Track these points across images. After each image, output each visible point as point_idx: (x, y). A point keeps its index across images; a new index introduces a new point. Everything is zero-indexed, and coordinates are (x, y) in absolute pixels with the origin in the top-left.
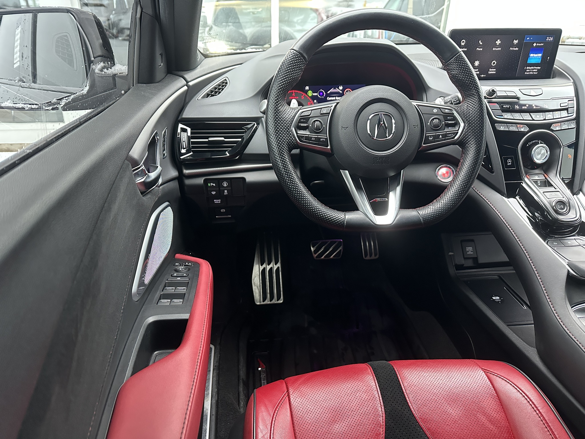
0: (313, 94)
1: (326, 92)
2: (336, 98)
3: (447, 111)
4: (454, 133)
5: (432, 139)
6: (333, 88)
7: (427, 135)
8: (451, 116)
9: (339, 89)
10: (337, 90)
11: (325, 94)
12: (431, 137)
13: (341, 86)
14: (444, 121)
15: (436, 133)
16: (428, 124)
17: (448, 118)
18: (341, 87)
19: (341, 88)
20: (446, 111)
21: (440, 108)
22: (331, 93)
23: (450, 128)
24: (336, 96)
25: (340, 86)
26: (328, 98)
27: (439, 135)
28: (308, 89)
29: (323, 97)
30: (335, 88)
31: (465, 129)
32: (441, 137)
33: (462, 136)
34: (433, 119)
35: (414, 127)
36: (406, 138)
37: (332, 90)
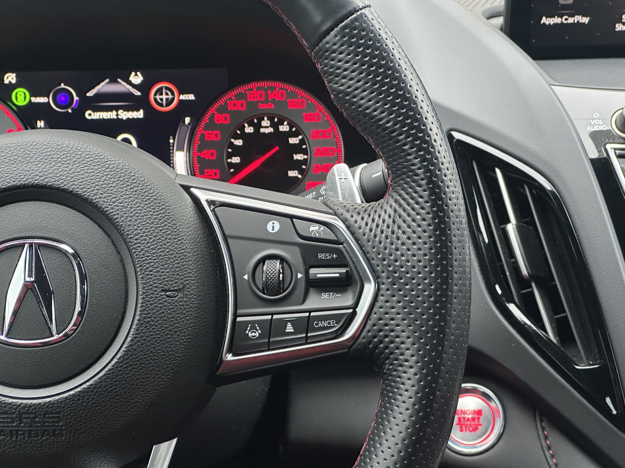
0: (34, 100)
1: (81, 93)
2: (117, 115)
3: (314, 228)
4: (337, 318)
5: (257, 335)
6: (107, 80)
7: (239, 319)
8: (331, 251)
9: (130, 83)
10: (122, 87)
11: (76, 98)
12: (253, 328)
13: (138, 73)
14: (301, 267)
15: (272, 314)
16: (246, 277)
17: (321, 256)
18: (136, 75)
19: (137, 78)
20: (312, 228)
21: (292, 217)
22: (101, 97)
23: (325, 296)
24: (117, 108)
25: (133, 73)
26: (90, 115)
27: (284, 322)
28: (14, 81)
29: (70, 111)
30: (113, 81)
31: (378, 305)
32: (290, 328)
33: (369, 331)
34: (263, 260)
35: (168, 296)
36: (129, 339)
37: (104, 87)
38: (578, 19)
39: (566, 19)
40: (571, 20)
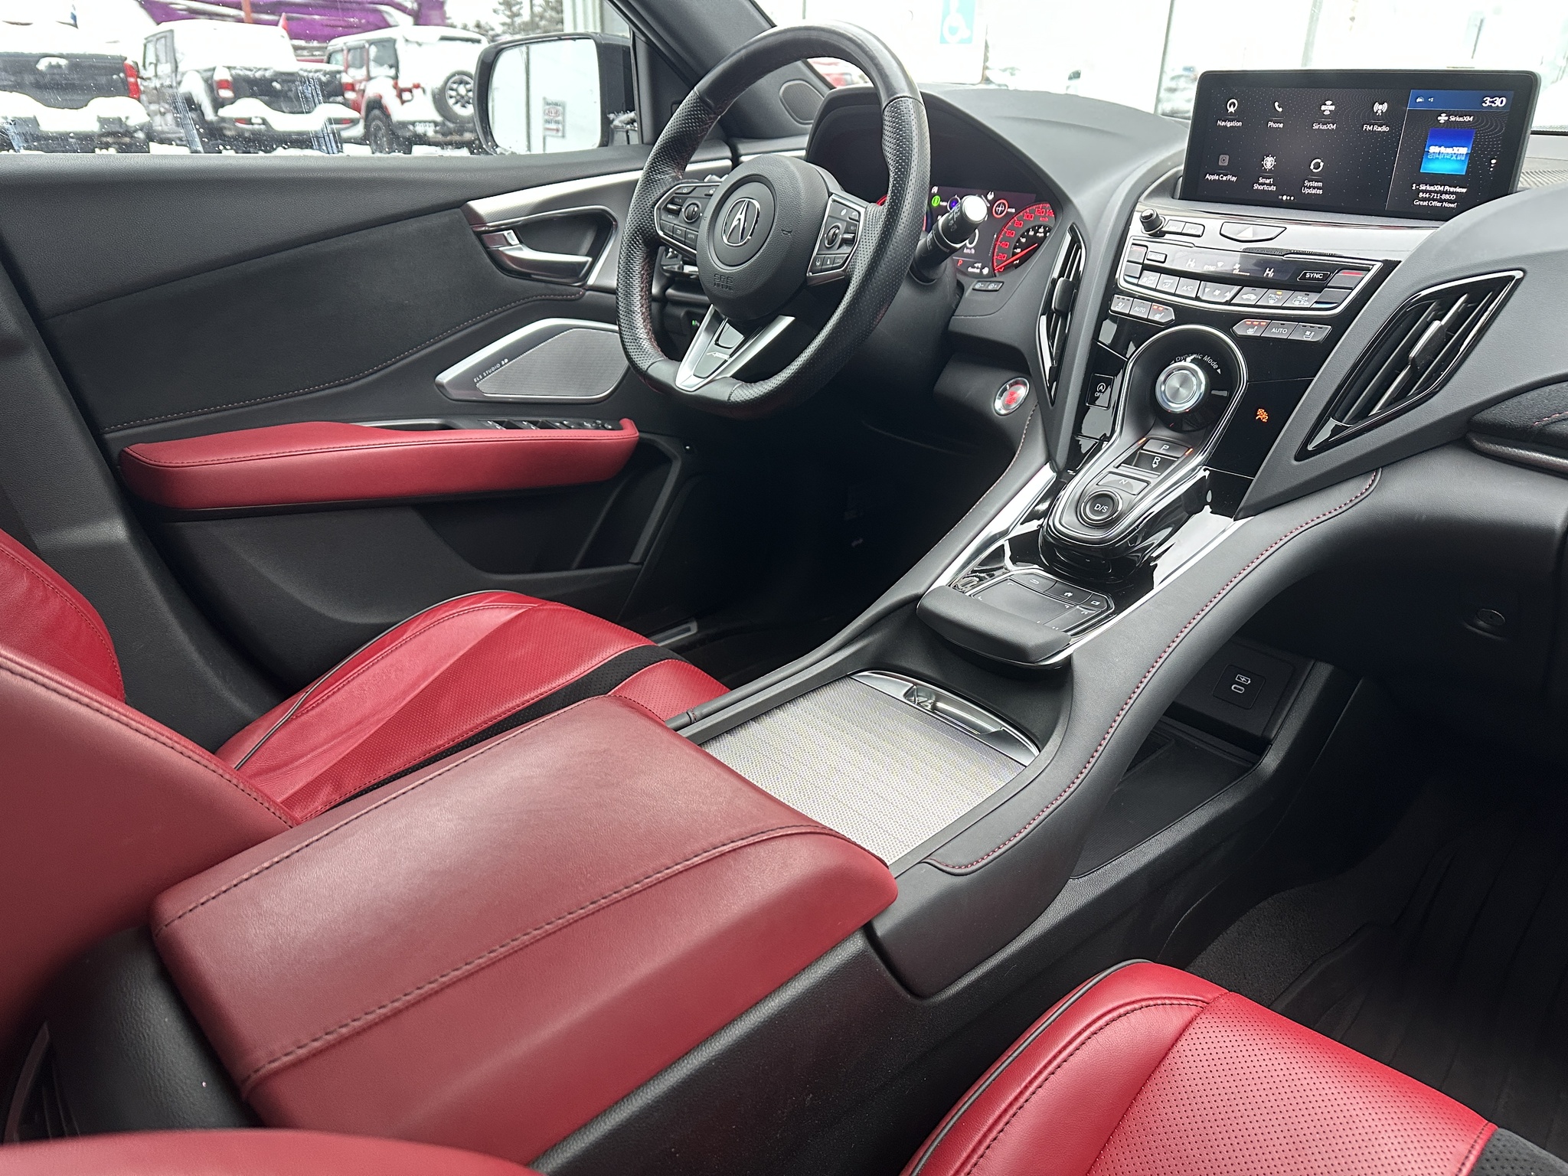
4: (843, 259)
5: (819, 264)
7: (816, 256)
8: (855, 226)
12: (819, 260)
14: (843, 232)
15: (826, 254)
16: (825, 235)
17: (852, 228)
20: (854, 214)
21: (851, 208)
23: (844, 247)
27: (828, 259)
32: (829, 262)
34: (832, 228)
35: (784, 233)
38: (1229, 177)
39: (1222, 177)
40: (1224, 178)
